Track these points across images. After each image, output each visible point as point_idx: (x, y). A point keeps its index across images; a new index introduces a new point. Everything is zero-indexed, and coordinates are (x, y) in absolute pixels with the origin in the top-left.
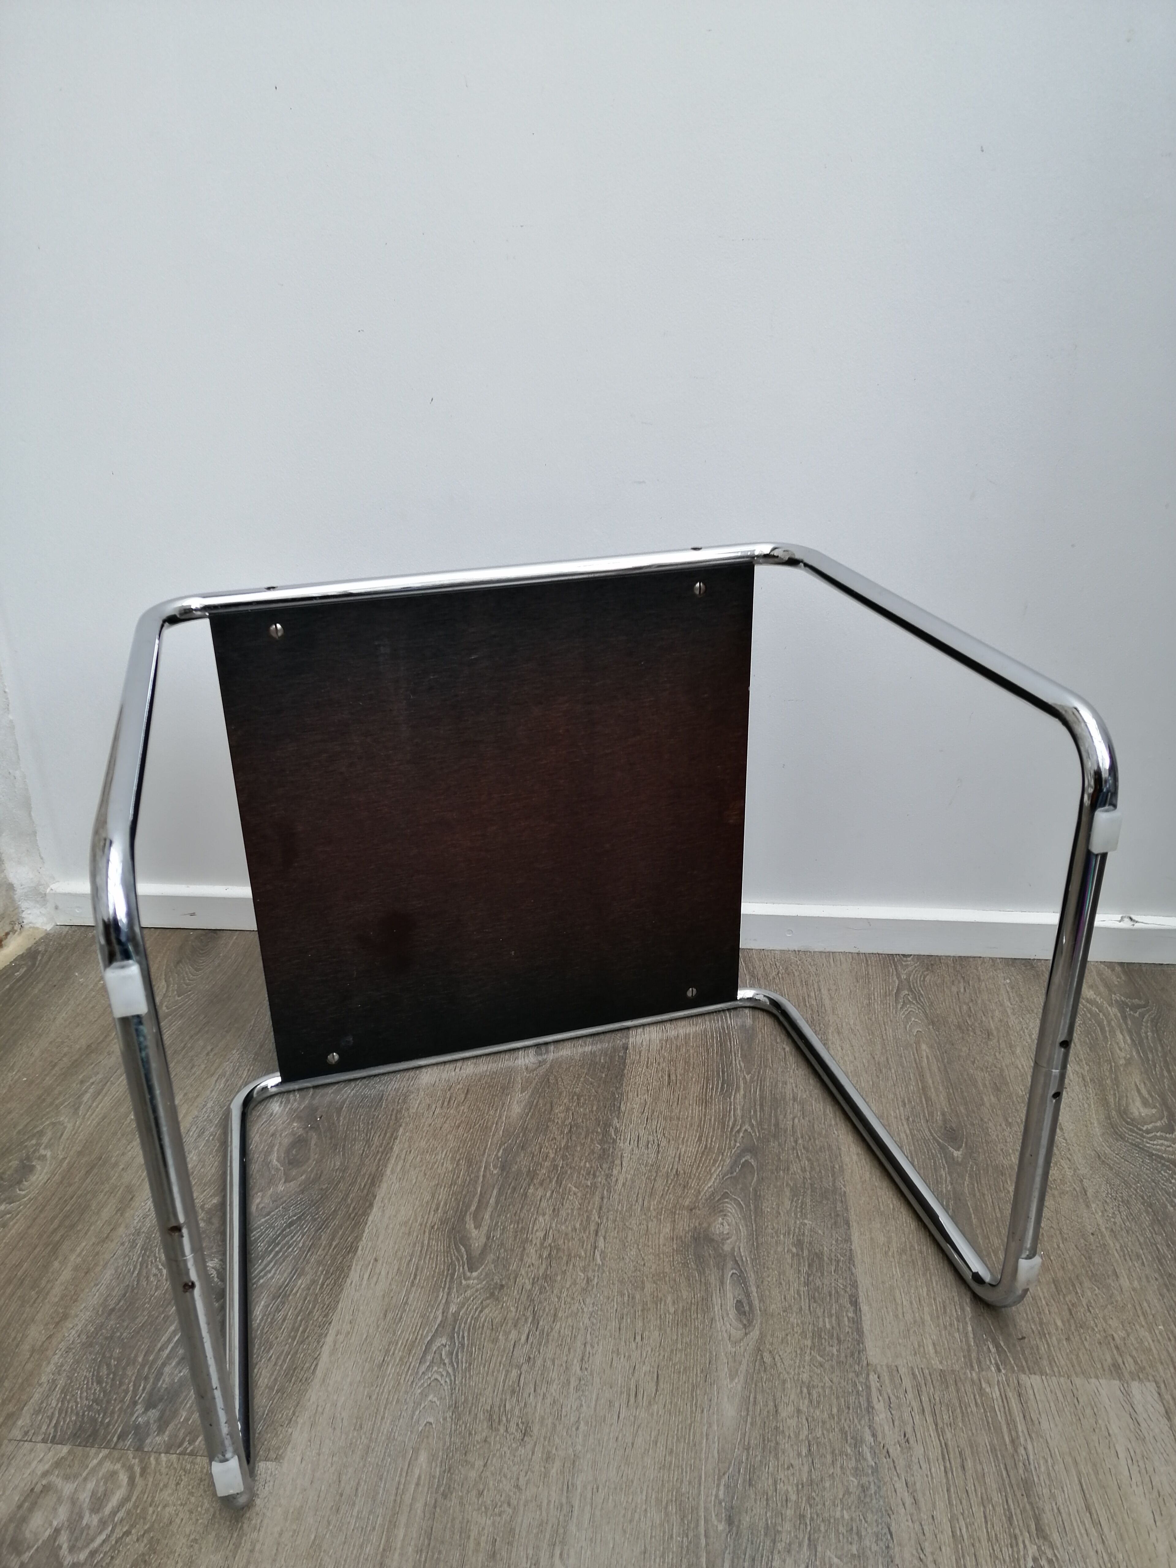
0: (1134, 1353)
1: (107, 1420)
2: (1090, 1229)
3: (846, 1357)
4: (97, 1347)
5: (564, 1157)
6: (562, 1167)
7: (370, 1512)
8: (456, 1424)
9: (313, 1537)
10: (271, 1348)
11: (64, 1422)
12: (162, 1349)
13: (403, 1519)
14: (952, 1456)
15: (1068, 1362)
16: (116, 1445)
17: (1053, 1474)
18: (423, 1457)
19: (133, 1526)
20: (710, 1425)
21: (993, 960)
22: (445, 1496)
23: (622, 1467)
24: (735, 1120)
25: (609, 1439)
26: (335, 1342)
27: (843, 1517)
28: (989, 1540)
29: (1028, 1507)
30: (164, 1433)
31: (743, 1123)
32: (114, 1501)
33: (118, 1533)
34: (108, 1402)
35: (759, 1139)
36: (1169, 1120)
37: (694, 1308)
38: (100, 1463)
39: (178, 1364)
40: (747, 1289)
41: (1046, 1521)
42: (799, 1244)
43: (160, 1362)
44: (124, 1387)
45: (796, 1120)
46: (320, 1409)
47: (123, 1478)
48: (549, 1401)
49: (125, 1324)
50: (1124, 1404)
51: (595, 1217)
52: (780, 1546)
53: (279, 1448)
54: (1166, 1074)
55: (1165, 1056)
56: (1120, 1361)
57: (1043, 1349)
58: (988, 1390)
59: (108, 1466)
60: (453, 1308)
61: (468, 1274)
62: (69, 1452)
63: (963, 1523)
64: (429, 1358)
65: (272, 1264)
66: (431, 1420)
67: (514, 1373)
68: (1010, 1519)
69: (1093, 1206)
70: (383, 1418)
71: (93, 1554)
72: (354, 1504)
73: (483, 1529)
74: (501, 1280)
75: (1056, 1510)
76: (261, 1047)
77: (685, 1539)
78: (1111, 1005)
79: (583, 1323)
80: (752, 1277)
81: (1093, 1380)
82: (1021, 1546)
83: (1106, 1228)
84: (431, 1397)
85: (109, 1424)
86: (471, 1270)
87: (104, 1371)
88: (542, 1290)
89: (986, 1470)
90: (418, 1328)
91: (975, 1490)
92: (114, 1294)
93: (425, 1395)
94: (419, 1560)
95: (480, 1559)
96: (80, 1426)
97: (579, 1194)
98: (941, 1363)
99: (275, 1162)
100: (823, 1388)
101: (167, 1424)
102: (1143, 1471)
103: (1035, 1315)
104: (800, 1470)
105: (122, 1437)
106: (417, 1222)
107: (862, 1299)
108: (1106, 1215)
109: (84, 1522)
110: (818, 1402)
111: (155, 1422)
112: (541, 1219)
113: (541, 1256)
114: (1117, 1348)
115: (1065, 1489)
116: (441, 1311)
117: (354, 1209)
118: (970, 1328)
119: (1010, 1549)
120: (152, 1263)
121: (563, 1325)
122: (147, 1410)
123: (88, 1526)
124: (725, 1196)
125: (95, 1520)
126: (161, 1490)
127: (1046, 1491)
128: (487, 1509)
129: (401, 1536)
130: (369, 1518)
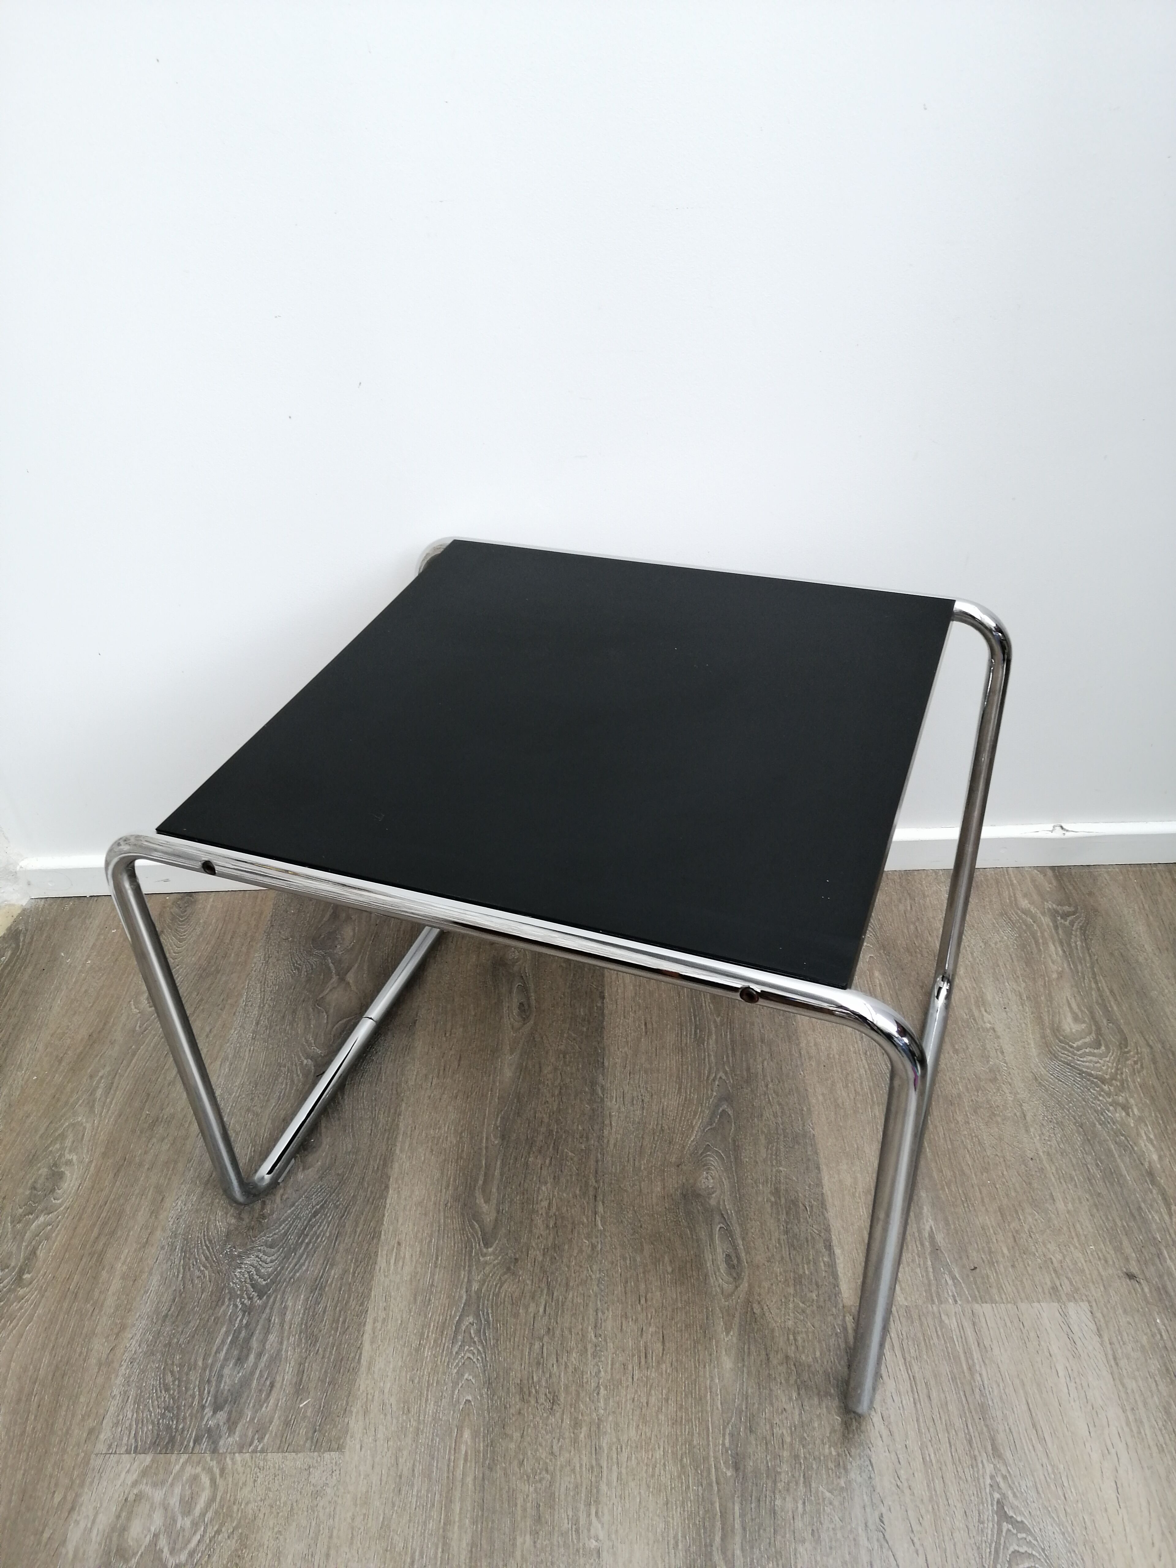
0: (1070, 1275)
1: (181, 1427)
2: (1029, 1154)
3: (825, 1301)
4: (159, 1356)
5: (558, 1121)
6: (557, 1132)
7: (428, 1491)
8: (492, 1400)
9: (381, 1519)
10: (317, 1341)
11: (142, 1432)
12: (218, 1351)
13: (457, 1494)
14: (919, 1388)
15: (1014, 1288)
16: (193, 1449)
17: (1004, 1397)
18: (467, 1434)
19: (222, 1525)
20: (712, 1379)
21: (936, 872)
22: (490, 1469)
23: (641, 1426)
24: (710, 1068)
25: (626, 1400)
26: (374, 1329)
27: (831, 1453)
28: (954, 1463)
29: (985, 1429)
30: (234, 1433)
31: (718, 1069)
32: (201, 1502)
33: (210, 1532)
34: (179, 1408)
35: (733, 1086)
36: (1097, 1034)
37: (688, 1265)
38: (183, 1468)
39: (235, 1365)
40: (734, 1242)
41: (1000, 1441)
42: (776, 1192)
43: (218, 1365)
44: (190, 1392)
45: (765, 1063)
46: (370, 1397)
47: (205, 1480)
48: (570, 1369)
49: (180, 1329)
50: (1062, 1324)
51: (592, 1181)
52: (780, 1486)
53: (340, 1438)
54: (1094, 986)
55: (1092, 967)
56: (1058, 1284)
57: (992, 1280)
58: (947, 1321)
59: (189, 1471)
60: (475, 1286)
61: (485, 1250)
62: (153, 1461)
63: (931, 1450)
64: (460, 1337)
65: (305, 1256)
66: (470, 1398)
67: (537, 1346)
68: (970, 1442)
69: (1032, 1130)
70: (427, 1400)
71: (191, 1554)
72: (413, 1485)
73: (528, 1496)
74: (515, 1254)
75: (1008, 1430)
76: (257, 1024)
77: (700, 1488)
78: (1043, 914)
79: (593, 1290)
80: (737, 1230)
81: (1036, 1304)
82: (980, 1465)
83: (1044, 1152)
84: (466, 1376)
85: (183, 1428)
86: (487, 1245)
87: (169, 1378)
88: (553, 1260)
89: (948, 1398)
90: (446, 1309)
91: (940, 1418)
92: (164, 1300)
93: (460, 1374)
94: (476, 1530)
95: (528, 1524)
96: (158, 1435)
97: (576, 1159)
98: (906, 1299)
100: (807, 1333)
101: (235, 1424)
102: (1080, 1387)
103: (984, 1245)
104: (792, 1413)
105: (197, 1441)
106: (431, 1201)
107: (835, 1242)
108: (1043, 1138)
109: (179, 1525)
110: (803, 1347)
111: (224, 1423)
112: (544, 1188)
113: (548, 1226)
114: (1055, 1271)
115: (1015, 1409)
116: (464, 1290)
117: (372, 1192)
118: (929, 1263)
119: (971, 1469)
120: (193, 1265)
121: (575, 1294)
122: (215, 1412)
123: (183, 1529)
124: (707, 1149)
125: (188, 1522)
126: (241, 1488)
127: (999, 1413)
128: (528, 1477)
129: (458, 1510)
130: (427, 1496)
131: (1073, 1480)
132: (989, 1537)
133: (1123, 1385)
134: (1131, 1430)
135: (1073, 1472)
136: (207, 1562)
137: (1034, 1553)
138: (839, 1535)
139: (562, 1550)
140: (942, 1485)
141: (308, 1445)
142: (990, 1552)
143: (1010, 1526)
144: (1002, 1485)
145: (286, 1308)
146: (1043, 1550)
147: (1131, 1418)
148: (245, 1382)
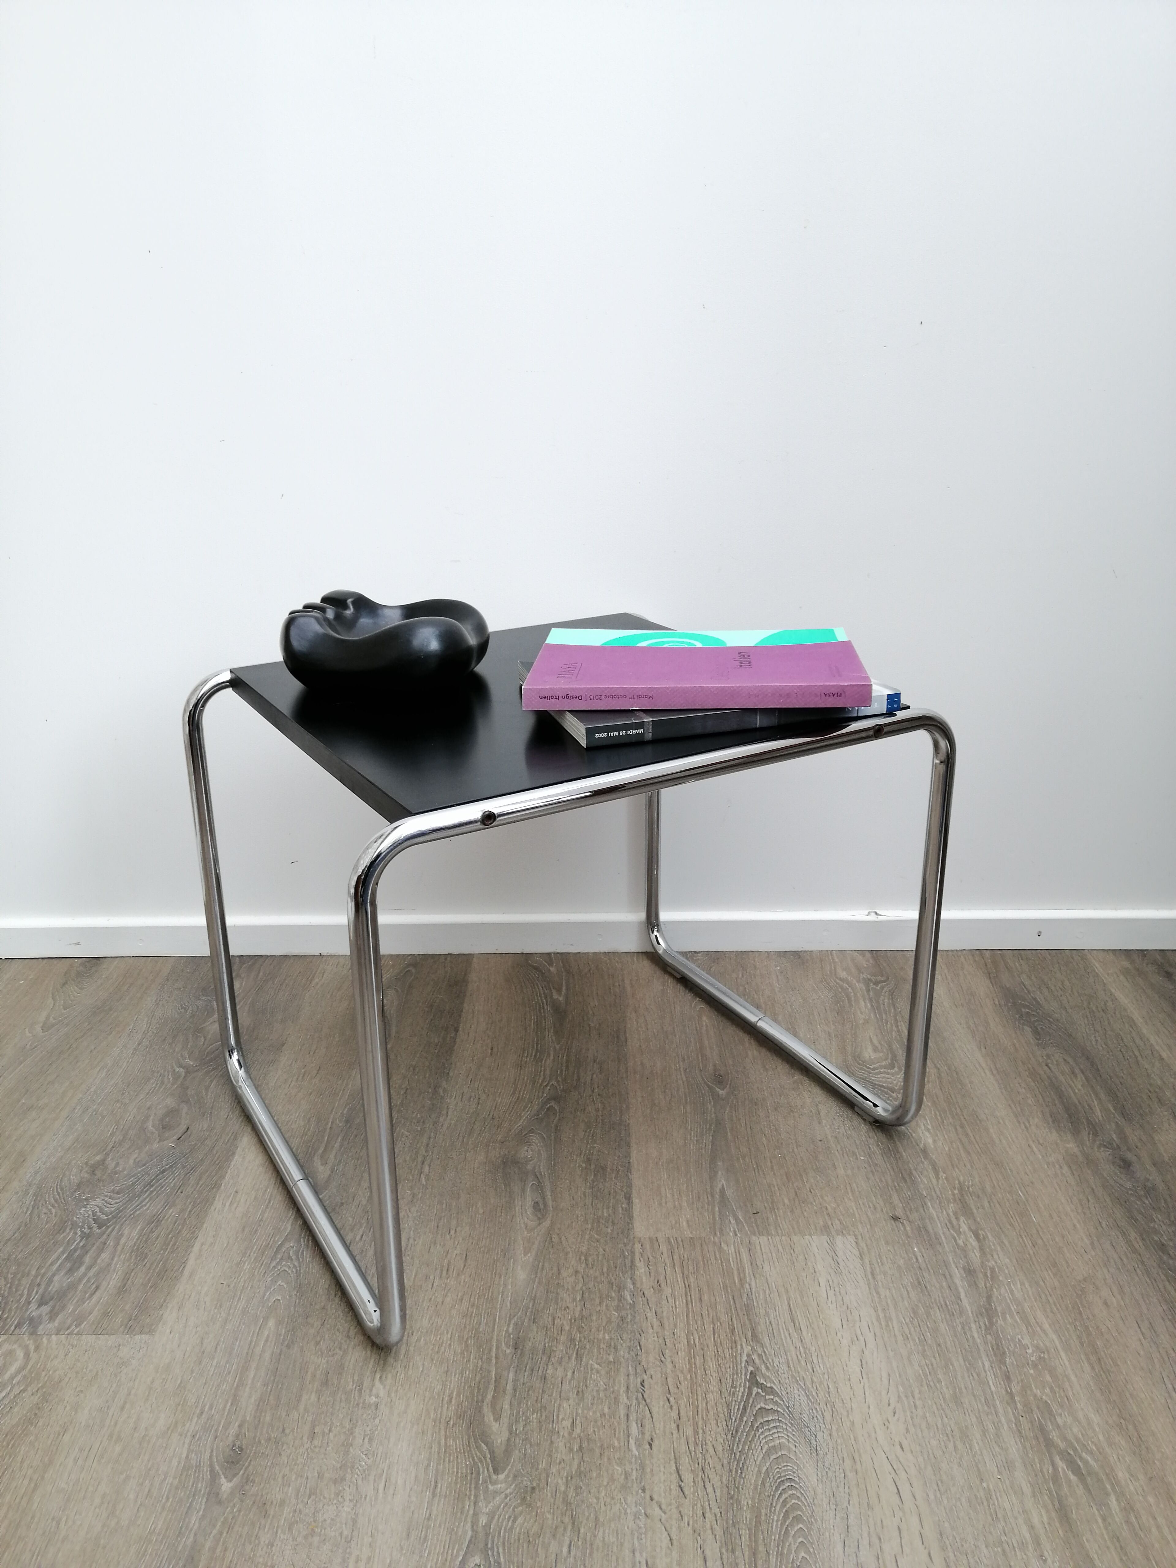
0: (841, 1217)
1: (6, 1316)
2: (819, 1137)
3: (618, 1233)
5: (399, 1112)
6: (397, 1118)
7: (227, 1363)
8: (299, 1299)
9: (179, 1382)
10: (146, 1257)
12: (52, 1264)
13: (254, 1365)
14: (693, 1293)
15: (790, 1227)
16: (13, 1332)
17: (769, 1300)
18: (271, 1323)
19: (28, 1385)
20: (505, 1286)
21: (768, 953)
22: (288, 1347)
23: (433, 1318)
24: (544, 1078)
26: (200, 1251)
27: (604, 1338)
28: (715, 1345)
29: (747, 1322)
30: (54, 1321)
31: (551, 1079)
32: (13, 1369)
33: (16, 1391)
34: (6, 1303)
35: (563, 1090)
36: (892, 1060)
37: (499, 1209)
39: (66, 1274)
40: (543, 1194)
41: (760, 1332)
42: (589, 1161)
43: (50, 1274)
44: (20, 1292)
45: (595, 1076)
46: (187, 1297)
47: (20, 1354)
49: (20, 1249)
50: (829, 1251)
51: (423, 1151)
52: (554, 1360)
53: (152, 1325)
54: (894, 1028)
55: (895, 1016)
56: (830, 1223)
57: (771, 1220)
58: (726, 1248)
59: (6, 1347)
63: (696, 1337)
64: (279, 1256)
65: (147, 1200)
66: (279, 1298)
68: (733, 1331)
69: (824, 1122)
70: (239, 1299)
72: (213, 1358)
73: (319, 1366)
74: (341, 1199)
75: (768, 1323)
76: (139, 1044)
77: (480, 1361)
78: (859, 982)
80: (547, 1184)
81: (807, 1237)
82: (739, 1347)
83: (832, 1136)
84: (279, 1283)
89: (718, 1300)
90: (271, 1237)
91: (708, 1314)
92: (10, 1228)
93: (274, 1281)
94: (266, 1390)
95: (315, 1386)
98: (691, 1233)
99: (150, 1128)
100: (597, 1255)
101: (57, 1315)
102: (838, 1294)
103: (769, 1197)
104: (574, 1310)
105: (19, 1325)
107: (634, 1194)
108: (833, 1127)
110: (593, 1265)
111: (47, 1314)
114: (828, 1214)
115: (777, 1308)
116: (290, 1224)
118: (717, 1209)
119: (730, 1350)
120: (43, 1205)
122: (40, 1305)
124: (532, 1131)
126: (52, 1360)
127: (762, 1311)
128: (322, 1353)
129: (252, 1376)
130: (225, 1366)
131: (822, 1358)
132: (739, 1398)
133: (878, 1293)
134: (880, 1324)
135: (823, 1353)
136: (8, 1412)
137: (779, 1409)
138: (602, 1394)
139: (343, 1404)
140: (702, 1361)
141: (121, 1329)
142: (738, 1409)
143: (760, 1391)
144: (757, 1361)
145: (122, 1235)
146: (788, 1408)
147: (881, 1315)
148: (72, 1286)
